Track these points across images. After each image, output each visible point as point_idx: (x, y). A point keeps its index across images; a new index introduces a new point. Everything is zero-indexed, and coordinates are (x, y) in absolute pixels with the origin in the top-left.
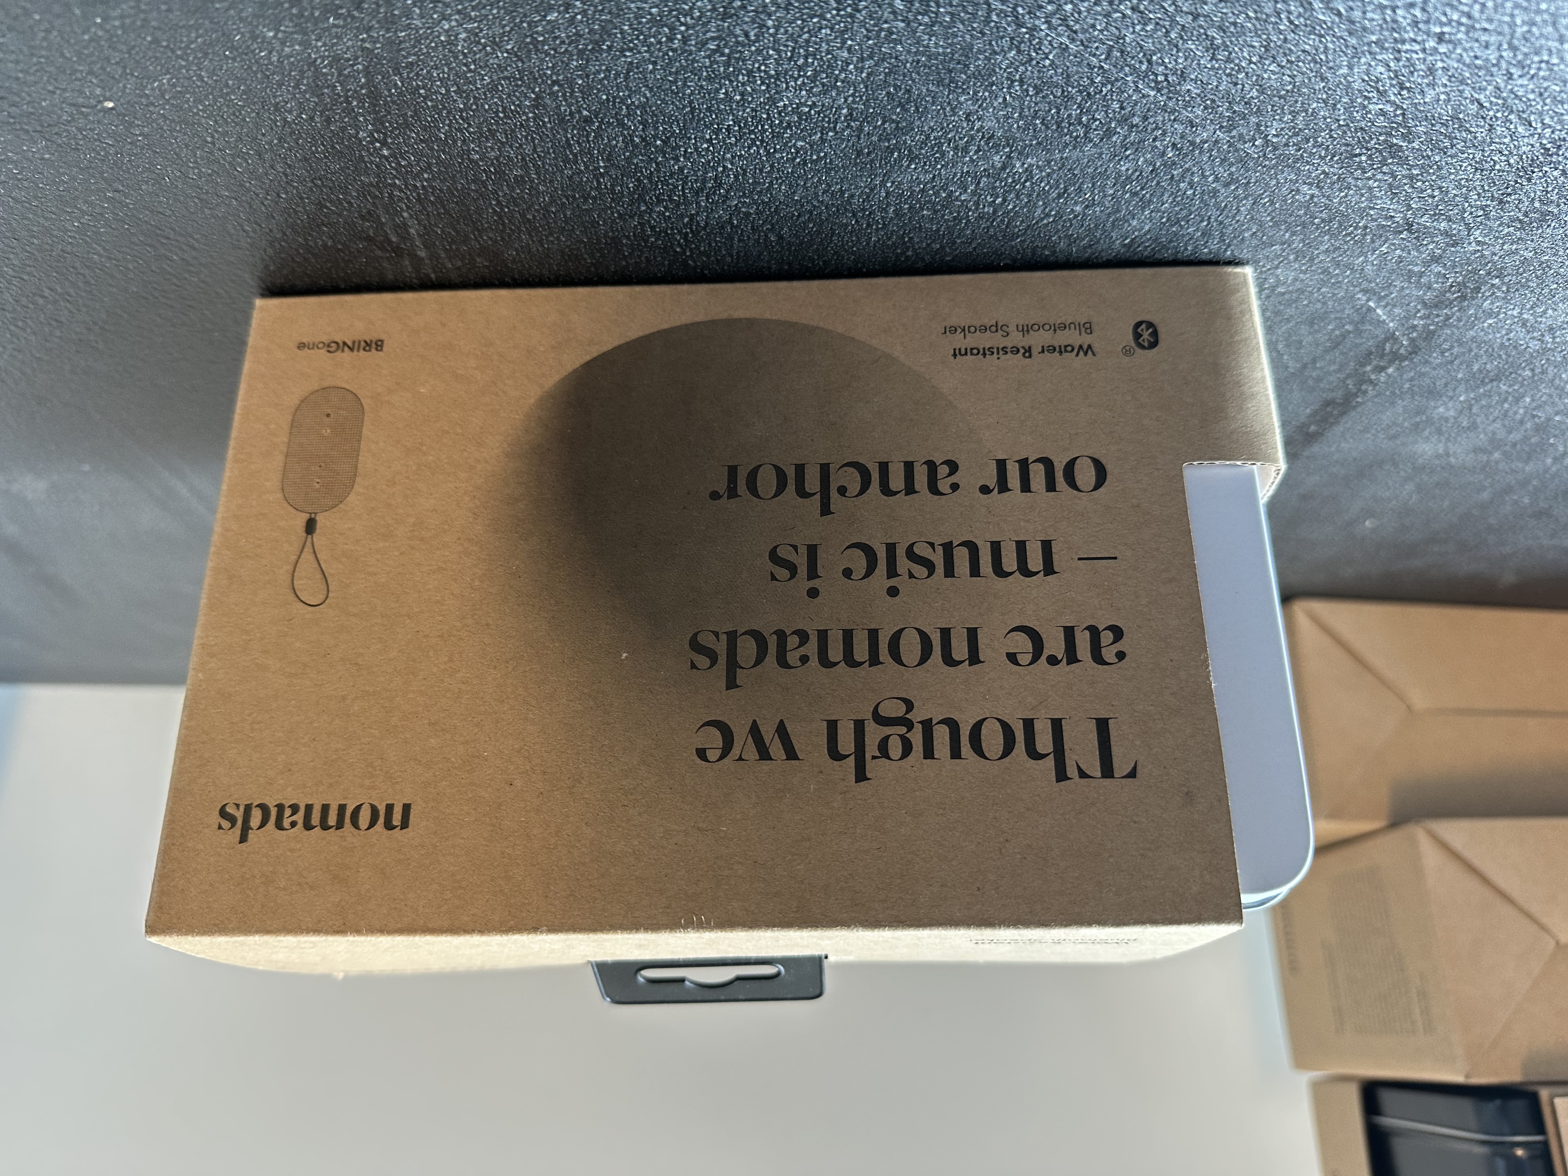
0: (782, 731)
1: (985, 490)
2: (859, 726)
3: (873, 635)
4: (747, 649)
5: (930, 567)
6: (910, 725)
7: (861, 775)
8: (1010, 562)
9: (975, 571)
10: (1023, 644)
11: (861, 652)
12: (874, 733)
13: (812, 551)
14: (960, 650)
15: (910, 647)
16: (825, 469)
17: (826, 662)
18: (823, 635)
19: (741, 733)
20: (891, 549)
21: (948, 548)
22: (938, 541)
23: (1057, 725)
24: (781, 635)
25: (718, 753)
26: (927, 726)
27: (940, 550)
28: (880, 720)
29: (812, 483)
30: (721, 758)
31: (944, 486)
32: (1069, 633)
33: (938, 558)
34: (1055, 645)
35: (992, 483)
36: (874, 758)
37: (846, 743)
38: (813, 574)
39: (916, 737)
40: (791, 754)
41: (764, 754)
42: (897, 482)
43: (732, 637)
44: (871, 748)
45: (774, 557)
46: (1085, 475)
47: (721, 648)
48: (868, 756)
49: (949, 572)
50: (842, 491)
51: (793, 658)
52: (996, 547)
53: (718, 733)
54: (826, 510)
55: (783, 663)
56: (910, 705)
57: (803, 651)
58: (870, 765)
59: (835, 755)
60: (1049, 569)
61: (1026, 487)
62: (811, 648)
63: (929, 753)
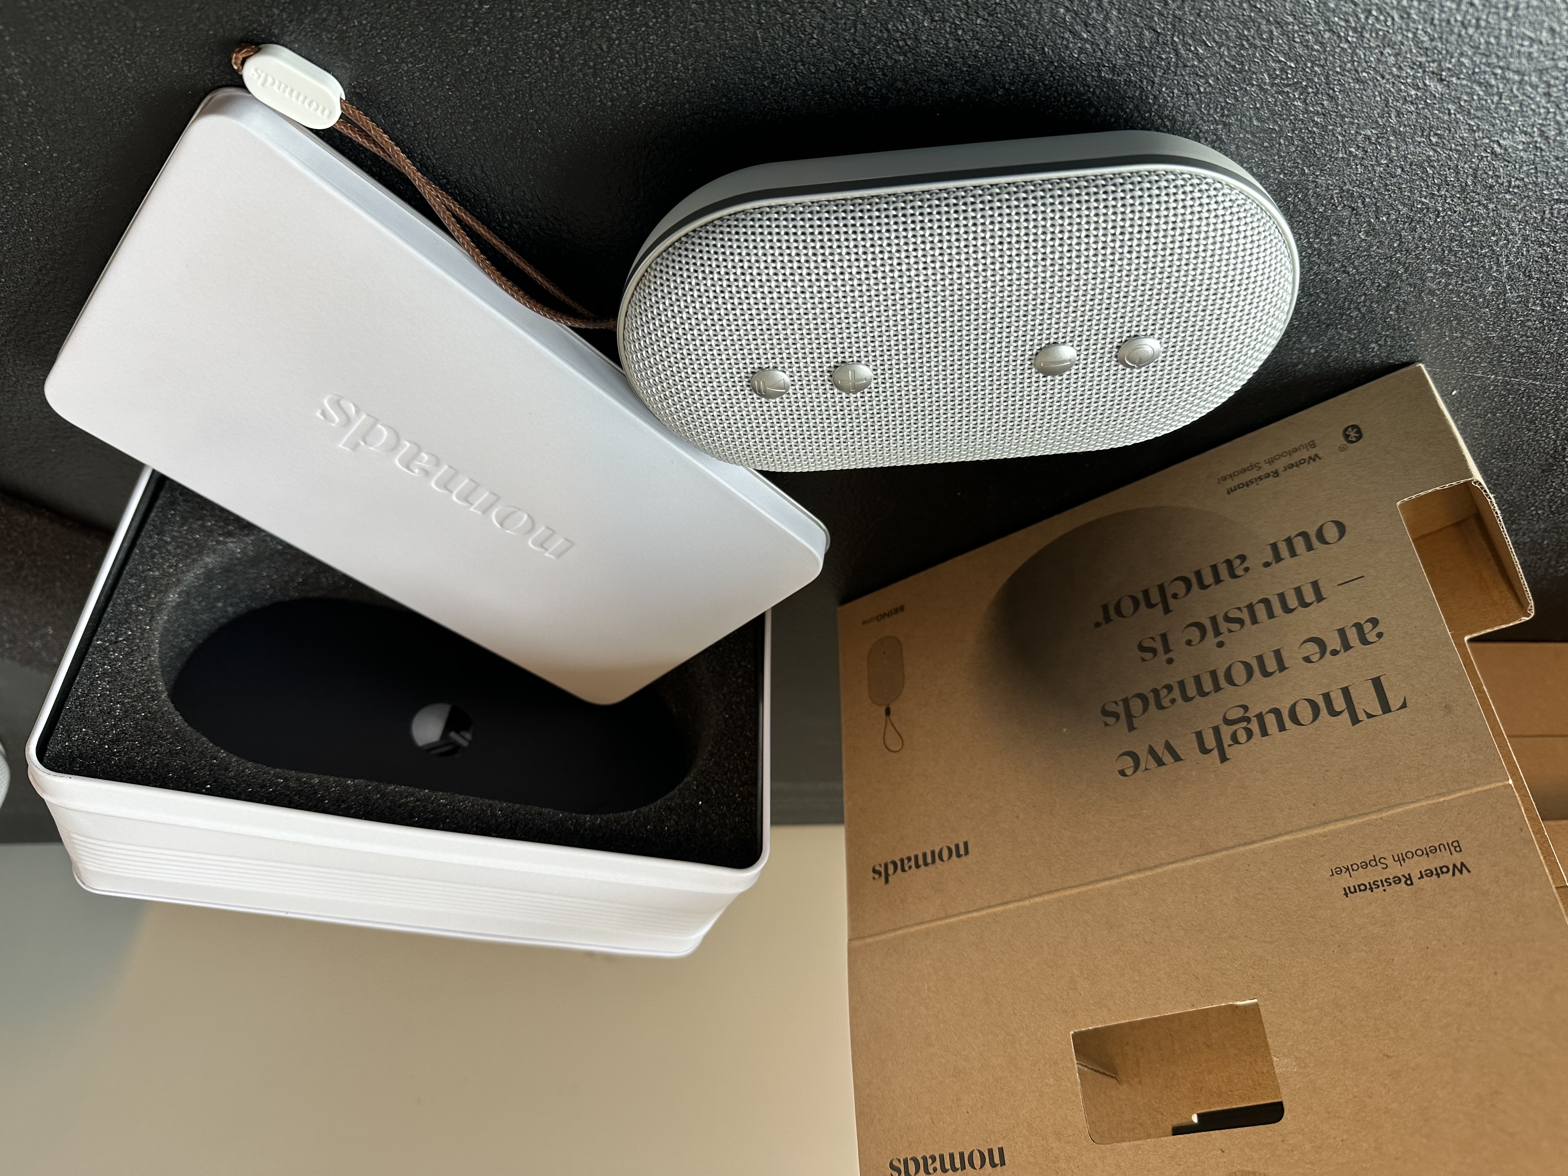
0: (1169, 747)
1: (1267, 565)
2: (1217, 731)
3: (1214, 674)
4: (1136, 706)
5: (1241, 621)
6: (1248, 720)
7: (1224, 758)
8: (1293, 602)
9: (1271, 615)
10: (1313, 649)
11: (1208, 686)
12: (1226, 732)
13: (1164, 637)
14: (1271, 665)
15: (1239, 673)
16: (1161, 588)
17: (1187, 699)
18: (1182, 684)
19: (1143, 755)
20: (1214, 620)
21: (1251, 608)
22: (1241, 605)
23: (1346, 691)
24: (1156, 692)
25: (1132, 769)
26: (1260, 717)
27: (1245, 610)
28: (1228, 722)
29: (1155, 597)
30: (1135, 772)
31: (1239, 571)
32: (1342, 632)
33: (1245, 616)
34: (1334, 642)
35: (1270, 558)
36: (1230, 746)
37: (1210, 741)
38: (1167, 650)
39: (1255, 726)
40: (1177, 758)
41: (1160, 763)
42: (1208, 579)
43: (1126, 701)
44: (1227, 740)
45: (1142, 648)
46: (1331, 533)
47: (1120, 709)
48: (1226, 746)
49: (1254, 621)
50: (1175, 596)
51: (1166, 702)
52: (1282, 597)
53: (1129, 758)
54: (1167, 610)
55: (1160, 707)
56: (1246, 708)
57: (1171, 696)
58: (1228, 751)
59: (1205, 751)
60: (1320, 598)
61: (1293, 554)
62: (1176, 694)
63: (1264, 732)
